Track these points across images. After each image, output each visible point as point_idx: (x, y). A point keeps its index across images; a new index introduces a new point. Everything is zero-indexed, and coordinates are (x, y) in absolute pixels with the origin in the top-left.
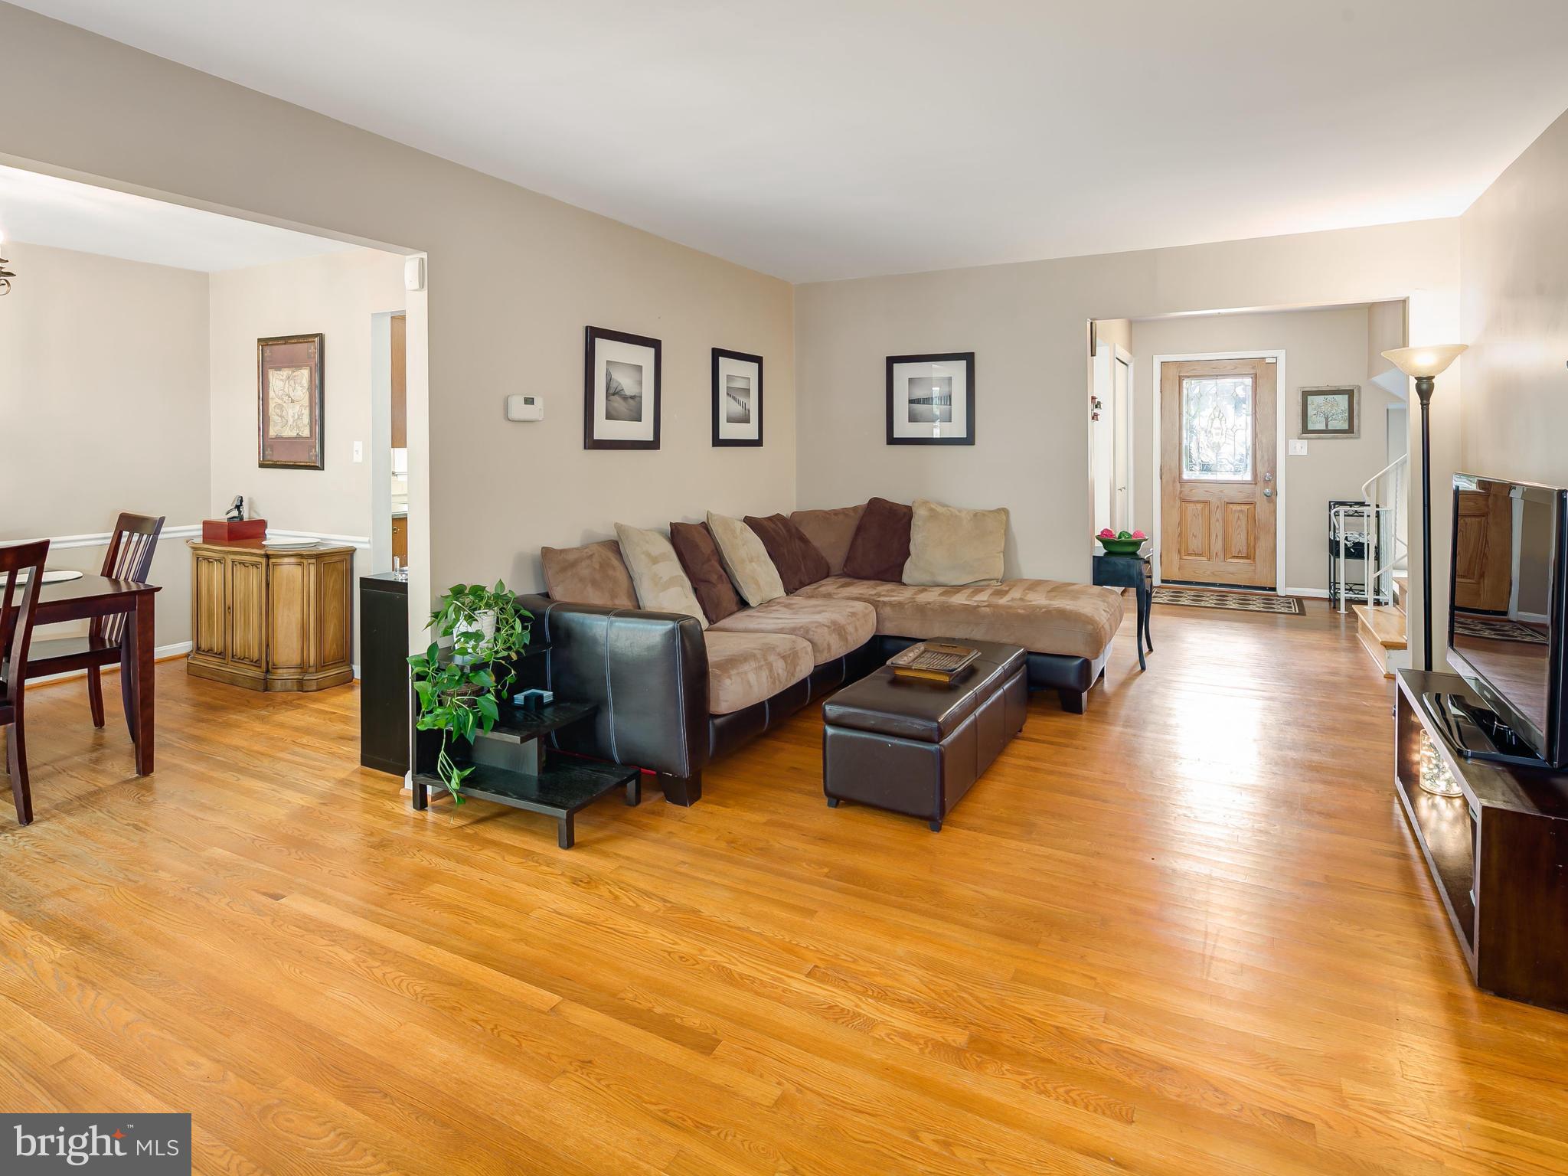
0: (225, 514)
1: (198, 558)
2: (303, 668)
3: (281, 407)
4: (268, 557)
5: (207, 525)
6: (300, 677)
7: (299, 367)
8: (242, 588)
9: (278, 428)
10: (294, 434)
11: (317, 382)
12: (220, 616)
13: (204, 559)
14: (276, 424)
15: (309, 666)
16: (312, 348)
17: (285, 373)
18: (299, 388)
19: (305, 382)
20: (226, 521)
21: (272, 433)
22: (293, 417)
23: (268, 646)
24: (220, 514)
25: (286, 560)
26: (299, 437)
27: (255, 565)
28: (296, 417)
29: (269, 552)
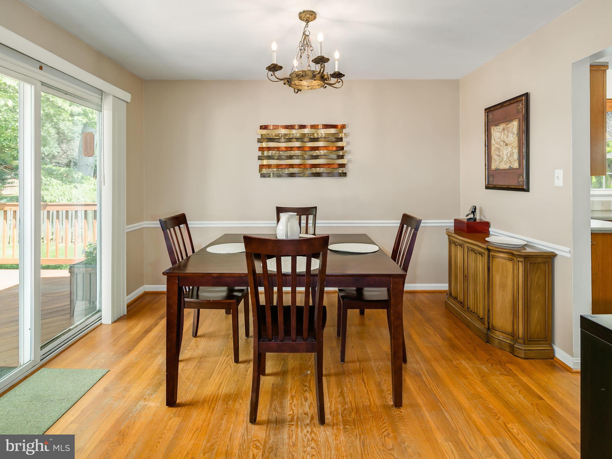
0: (465, 216)
1: (450, 241)
2: (513, 335)
3: (498, 149)
4: (489, 250)
5: (457, 222)
6: (512, 343)
7: (511, 120)
8: (473, 266)
9: (497, 163)
10: (507, 167)
11: (524, 128)
12: (461, 279)
13: (453, 242)
14: (495, 161)
15: (518, 338)
16: (521, 104)
17: (502, 126)
18: (510, 135)
19: (515, 130)
20: (466, 221)
21: (493, 167)
22: (507, 155)
23: (489, 311)
24: (463, 216)
25: (502, 255)
26: (511, 169)
27: (481, 254)
28: (509, 155)
29: (490, 248)
